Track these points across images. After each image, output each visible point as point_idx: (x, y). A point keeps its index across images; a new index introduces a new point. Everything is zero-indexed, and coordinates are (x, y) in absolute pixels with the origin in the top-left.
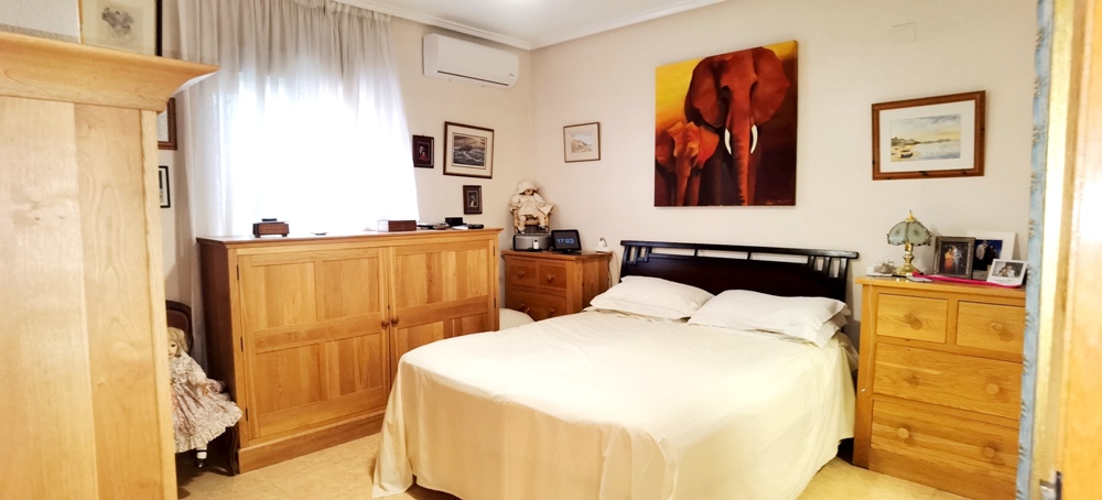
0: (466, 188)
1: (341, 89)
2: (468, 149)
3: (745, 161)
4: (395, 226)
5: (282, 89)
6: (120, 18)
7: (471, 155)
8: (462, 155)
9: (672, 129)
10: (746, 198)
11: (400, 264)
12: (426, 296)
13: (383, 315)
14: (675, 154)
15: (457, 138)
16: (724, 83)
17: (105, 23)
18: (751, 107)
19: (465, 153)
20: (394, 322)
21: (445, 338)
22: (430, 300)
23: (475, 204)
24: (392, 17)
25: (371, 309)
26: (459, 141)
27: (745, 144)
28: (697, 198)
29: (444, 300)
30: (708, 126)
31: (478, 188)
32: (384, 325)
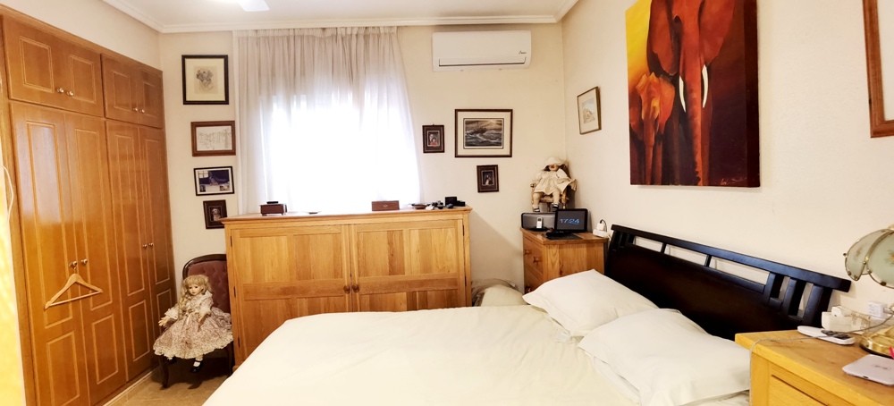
0: (479, 168)
1: (350, 96)
2: (482, 131)
3: (698, 120)
4: (378, 206)
5: (303, 103)
6: (205, 75)
7: (485, 137)
8: (476, 138)
9: (640, 85)
10: (700, 175)
11: (361, 240)
12: (388, 269)
13: (346, 281)
14: (643, 117)
15: (468, 123)
16: (675, 14)
17: (198, 80)
18: (701, 40)
19: (478, 135)
20: (356, 289)
21: (409, 309)
22: (392, 272)
23: (491, 182)
24: (398, 27)
25: (336, 276)
26: (471, 125)
27: (696, 95)
28: (659, 174)
29: (407, 273)
30: (666, 74)
31: (495, 168)
32: (347, 290)
